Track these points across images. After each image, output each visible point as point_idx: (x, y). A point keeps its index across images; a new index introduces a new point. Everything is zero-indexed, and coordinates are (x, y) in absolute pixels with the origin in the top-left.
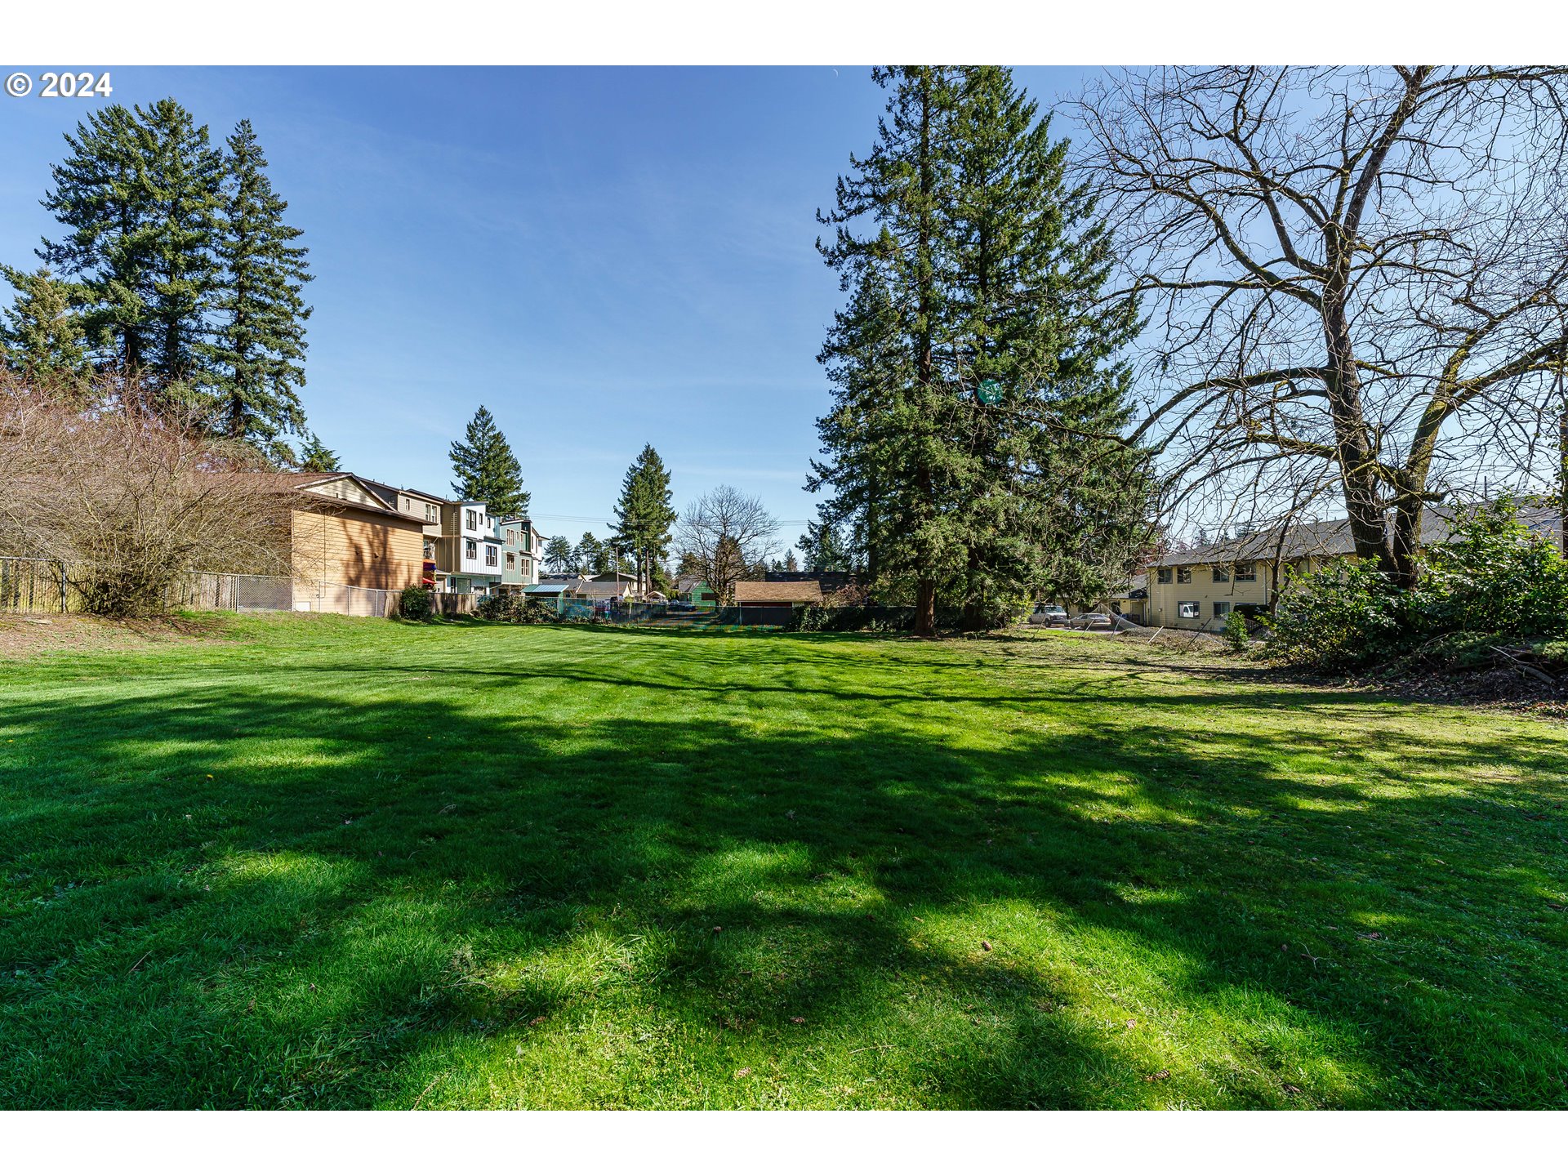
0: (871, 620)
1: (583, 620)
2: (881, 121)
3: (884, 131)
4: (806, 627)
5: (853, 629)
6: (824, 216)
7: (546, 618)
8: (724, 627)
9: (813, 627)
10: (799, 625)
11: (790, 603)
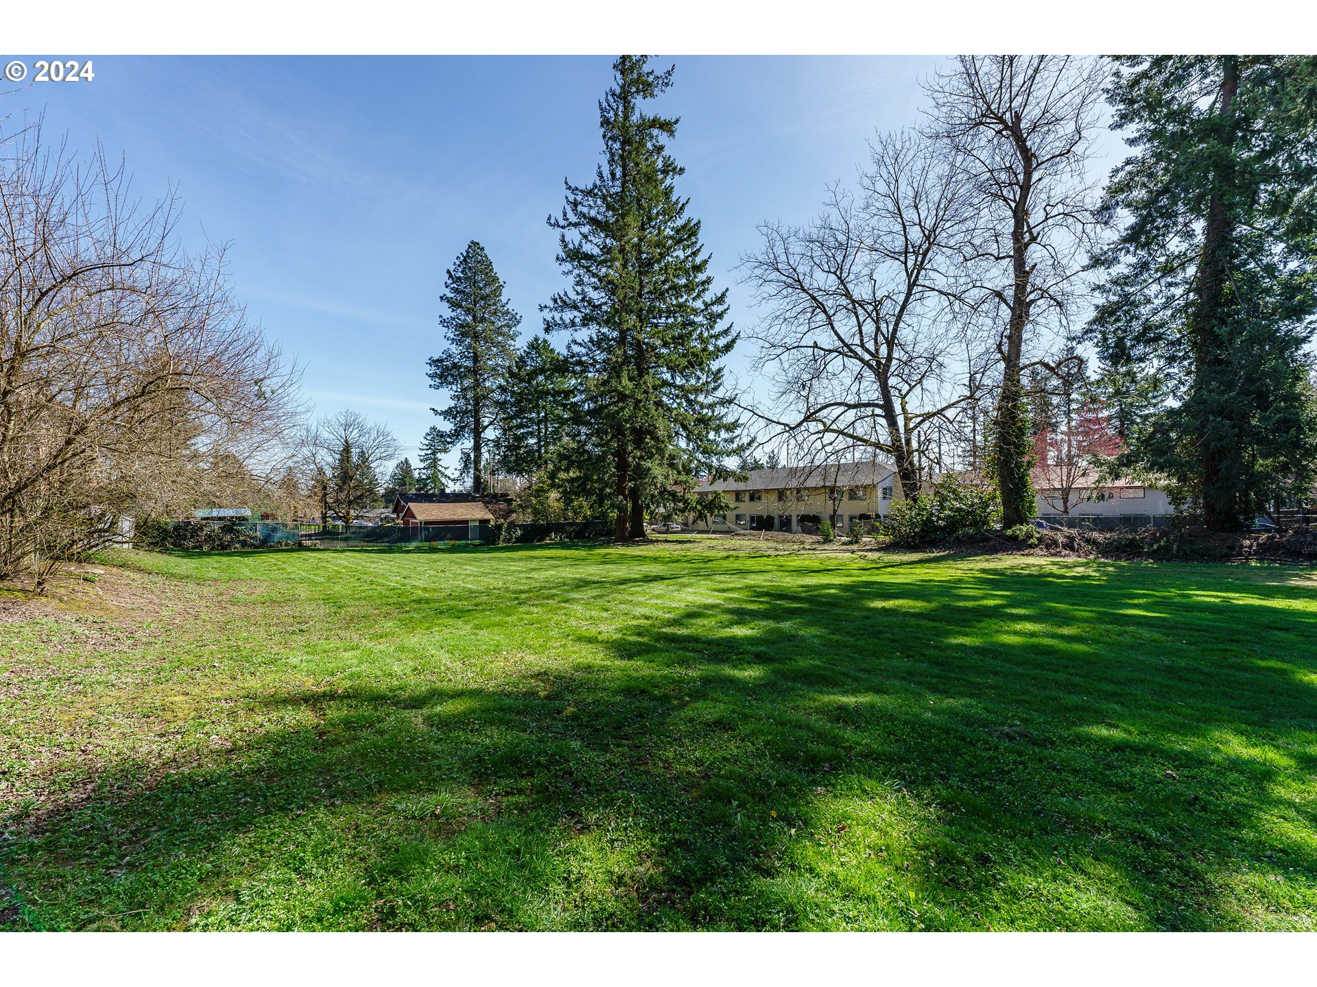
0: (550, 533)
1: (287, 545)
2: (599, 168)
3: (601, 175)
4: (504, 541)
5: (540, 540)
6: (553, 221)
7: (244, 544)
8: (434, 543)
9: (509, 540)
10: (499, 538)
11: (466, 522)
